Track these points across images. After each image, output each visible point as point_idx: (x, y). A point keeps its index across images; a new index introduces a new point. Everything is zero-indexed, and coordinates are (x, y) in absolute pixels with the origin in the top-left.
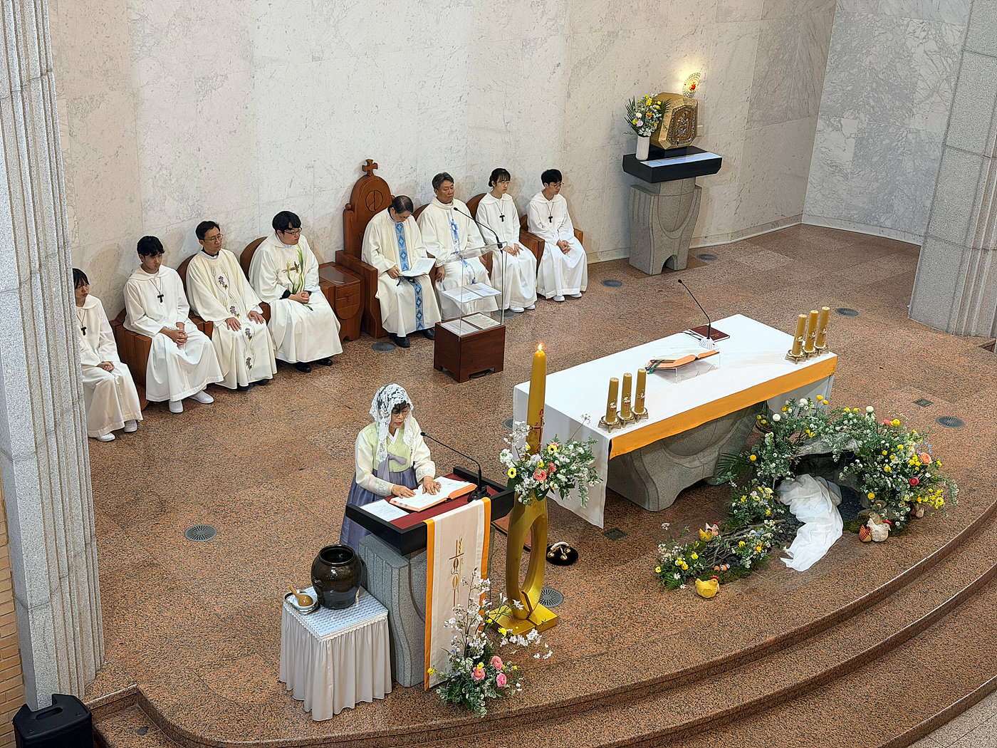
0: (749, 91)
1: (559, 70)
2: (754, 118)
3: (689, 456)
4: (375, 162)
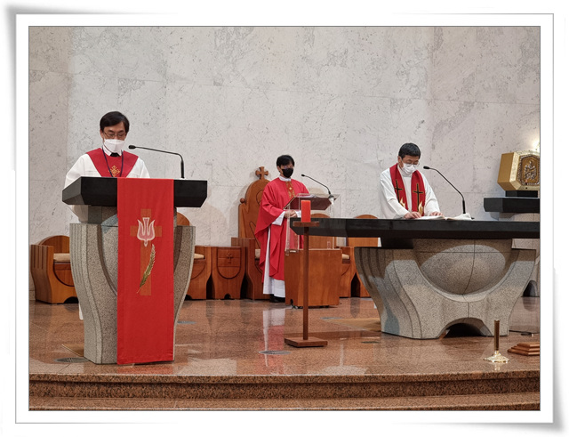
1: (422, 125)
3: (453, 293)
4: (266, 169)
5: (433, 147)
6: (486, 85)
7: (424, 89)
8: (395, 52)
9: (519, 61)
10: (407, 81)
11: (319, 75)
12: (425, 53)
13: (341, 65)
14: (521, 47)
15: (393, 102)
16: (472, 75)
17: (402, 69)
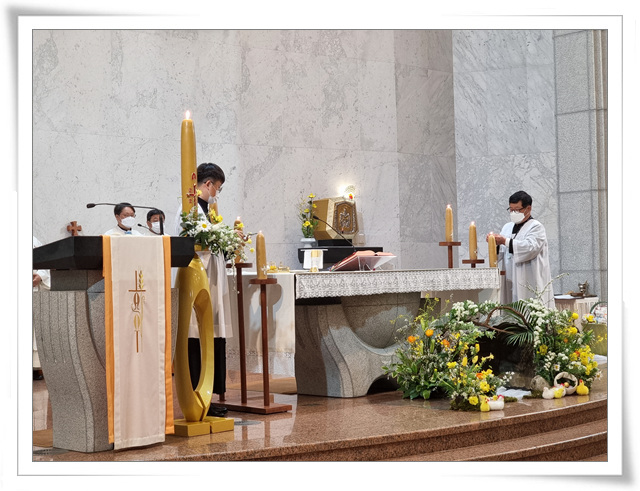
0: (398, 209)
1: (234, 172)
2: (406, 233)
3: (376, 347)
4: (78, 224)
5: (245, 196)
6: (293, 130)
7: (234, 134)
8: (204, 92)
9: (322, 104)
10: (217, 124)
11: (128, 116)
12: (233, 94)
13: (151, 106)
14: (325, 91)
15: (205, 146)
16: (279, 118)
17: (212, 112)
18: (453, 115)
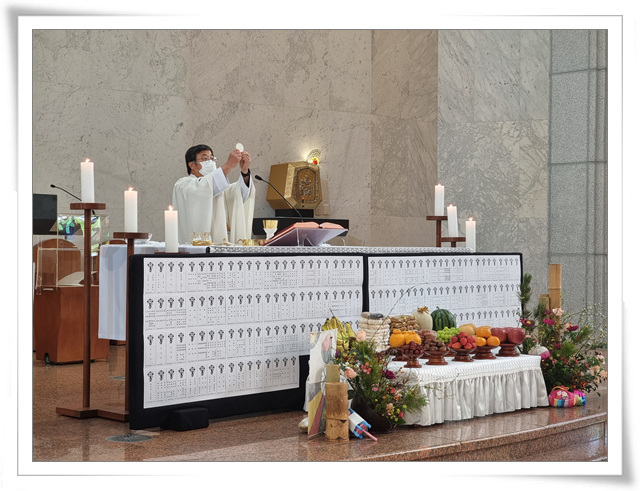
0: (369, 178)
1: (181, 129)
2: (378, 205)
6: (252, 83)
7: (183, 85)
9: (287, 57)
10: (163, 72)
11: (55, 59)
13: (84, 48)
14: (290, 40)
15: (147, 97)
16: (235, 70)
17: (157, 58)
18: (436, 75)
